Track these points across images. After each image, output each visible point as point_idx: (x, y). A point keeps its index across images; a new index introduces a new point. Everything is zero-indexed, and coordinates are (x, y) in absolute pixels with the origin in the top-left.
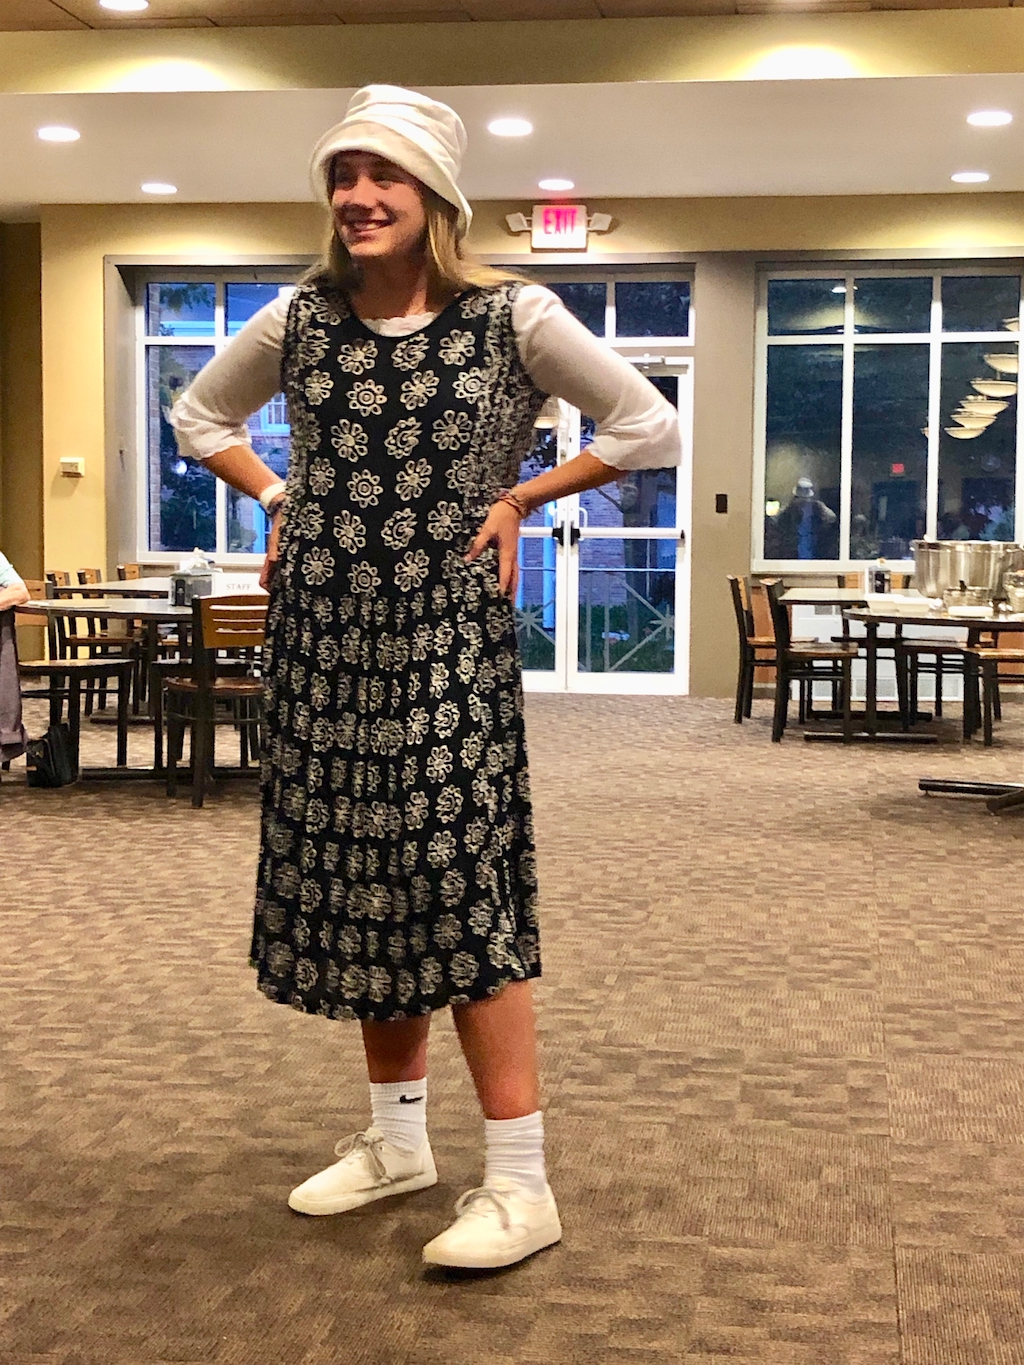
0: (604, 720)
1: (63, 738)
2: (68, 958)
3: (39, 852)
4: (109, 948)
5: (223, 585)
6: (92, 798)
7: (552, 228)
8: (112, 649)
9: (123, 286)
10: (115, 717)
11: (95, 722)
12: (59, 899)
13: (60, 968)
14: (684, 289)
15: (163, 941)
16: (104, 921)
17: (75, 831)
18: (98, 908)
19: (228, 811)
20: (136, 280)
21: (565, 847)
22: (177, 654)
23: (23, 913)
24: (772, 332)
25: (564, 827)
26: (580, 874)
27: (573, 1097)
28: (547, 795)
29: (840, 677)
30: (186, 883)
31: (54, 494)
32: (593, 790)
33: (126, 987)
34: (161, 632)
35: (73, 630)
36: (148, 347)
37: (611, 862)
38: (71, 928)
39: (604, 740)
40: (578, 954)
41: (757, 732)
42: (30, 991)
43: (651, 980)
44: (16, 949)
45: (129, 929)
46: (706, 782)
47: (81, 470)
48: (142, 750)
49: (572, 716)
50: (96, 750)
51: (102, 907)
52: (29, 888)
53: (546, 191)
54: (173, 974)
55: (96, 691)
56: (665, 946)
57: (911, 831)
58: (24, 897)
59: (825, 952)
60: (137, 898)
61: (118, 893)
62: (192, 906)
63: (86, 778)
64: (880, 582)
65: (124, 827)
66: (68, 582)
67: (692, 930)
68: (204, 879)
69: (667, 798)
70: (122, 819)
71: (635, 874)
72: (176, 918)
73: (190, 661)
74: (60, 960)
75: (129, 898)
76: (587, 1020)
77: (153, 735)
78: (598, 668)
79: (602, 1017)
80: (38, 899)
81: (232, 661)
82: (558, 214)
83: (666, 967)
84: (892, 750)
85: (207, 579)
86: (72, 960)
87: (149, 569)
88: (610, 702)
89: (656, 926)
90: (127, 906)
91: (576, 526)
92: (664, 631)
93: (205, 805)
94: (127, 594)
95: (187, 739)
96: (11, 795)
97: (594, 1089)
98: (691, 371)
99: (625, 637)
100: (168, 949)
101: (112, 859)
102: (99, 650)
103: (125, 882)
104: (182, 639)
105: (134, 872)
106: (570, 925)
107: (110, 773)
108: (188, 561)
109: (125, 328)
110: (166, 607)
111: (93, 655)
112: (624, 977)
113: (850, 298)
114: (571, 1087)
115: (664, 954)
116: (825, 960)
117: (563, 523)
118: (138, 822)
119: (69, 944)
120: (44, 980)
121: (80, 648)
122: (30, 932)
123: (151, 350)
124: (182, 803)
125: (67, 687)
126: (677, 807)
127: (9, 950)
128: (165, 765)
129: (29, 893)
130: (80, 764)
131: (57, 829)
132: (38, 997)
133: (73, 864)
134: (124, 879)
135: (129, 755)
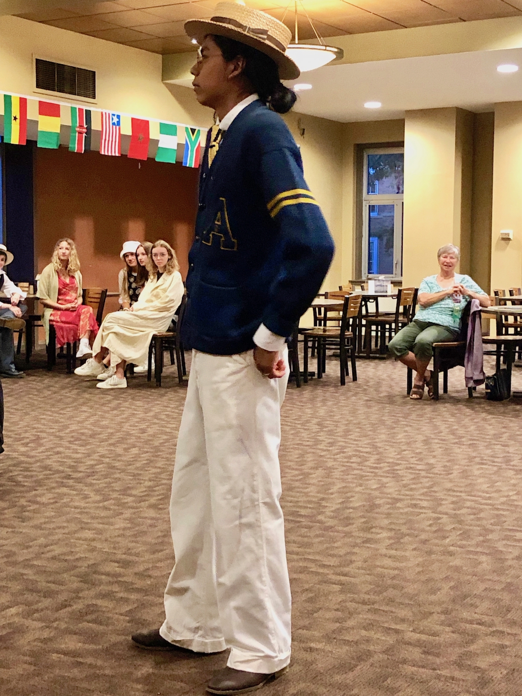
1: (503, 377)
2: (515, 492)
3: (494, 435)
6: (518, 407)
11: (517, 366)
12: (508, 461)
13: (512, 498)
17: (511, 425)
23: (490, 467)
31: (497, 249)
35: (506, 319)
38: (514, 476)
42: (496, 508)
44: (488, 485)
47: (511, 237)
52: (492, 453)
55: (517, 352)
58: (490, 458)
63: (514, 396)
66: (504, 295)
74: (510, 494)
80: (496, 460)
86: (517, 494)
96: (479, 404)
102: (519, 329)
111: (516, 333)
119: (514, 485)
120: (503, 503)
121: (510, 329)
122: (494, 478)
125: (502, 350)
127: (485, 486)
129: (492, 457)
130: (512, 389)
131: (502, 423)
132: (501, 512)
133: (513, 442)
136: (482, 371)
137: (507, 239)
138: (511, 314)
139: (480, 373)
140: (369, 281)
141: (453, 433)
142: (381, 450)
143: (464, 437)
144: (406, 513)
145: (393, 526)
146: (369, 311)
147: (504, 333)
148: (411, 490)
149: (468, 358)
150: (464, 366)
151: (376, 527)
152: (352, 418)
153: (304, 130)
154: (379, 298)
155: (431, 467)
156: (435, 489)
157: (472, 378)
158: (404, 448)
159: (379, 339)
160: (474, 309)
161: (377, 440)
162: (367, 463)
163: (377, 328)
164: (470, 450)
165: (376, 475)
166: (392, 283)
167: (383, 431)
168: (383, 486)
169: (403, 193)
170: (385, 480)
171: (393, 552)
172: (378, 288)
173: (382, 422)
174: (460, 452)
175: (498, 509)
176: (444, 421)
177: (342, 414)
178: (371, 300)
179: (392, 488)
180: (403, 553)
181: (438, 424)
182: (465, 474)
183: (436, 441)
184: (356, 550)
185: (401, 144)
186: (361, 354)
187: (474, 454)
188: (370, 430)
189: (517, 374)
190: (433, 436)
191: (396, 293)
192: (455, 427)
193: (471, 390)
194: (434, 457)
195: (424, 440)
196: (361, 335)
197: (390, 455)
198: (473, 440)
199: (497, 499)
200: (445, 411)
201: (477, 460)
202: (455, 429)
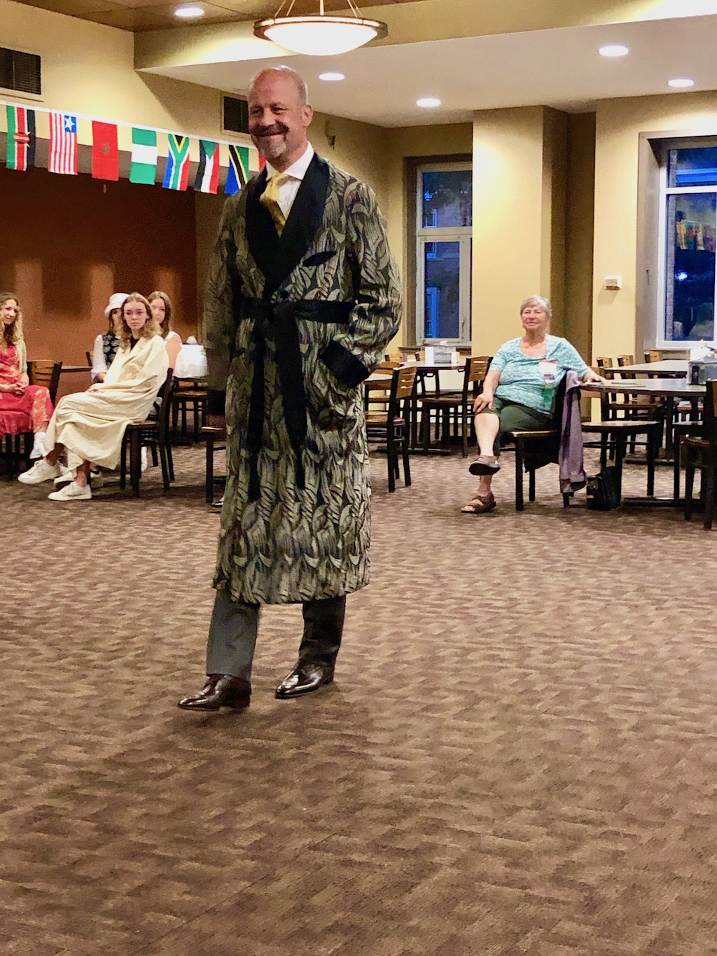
1: (610, 478)
2: (629, 637)
3: (600, 557)
4: (657, 632)
6: (632, 519)
8: (640, 412)
9: (653, 154)
10: (645, 460)
11: (628, 462)
12: (619, 592)
13: (625, 645)
15: (694, 629)
16: (651, 611)
17: (623, 543)
18: (644, 602)
20: (660, 149)
22: (688, 416)
23: (595, 602)
30: (706, 586)
33: (672, 661)
34: (675, 401)
35: (614, 398)
36: (668, 196)
38: (628, 615)
42: (604, 659)
44: (592, 628)
45: (669, 618)
47: (619, 285)
48: (665, 485)
50: (633, 483)
51: (650, 601)
52: (597, 583)
54: (704, 655)
55: (628, 443)
58: (595, 590)
60: (672, 596)
61: (658, 592)
62: (711, 604)
63: (627, 504)
65: (656, 541)
66: (611, 365)
72: (702, 612)
74: (624, 638)
75: (666, 595)
77: (671, 473)
80: (603, 592)
87: (665, 354)
90: (665, 601)
93: (712, 528)
94: (651, 375)
95: (698, 477)
96: (579, 515)
100: (698, 636)
101: (652, 565)
102: (631, 412)
103: (662, 584)
104: (694, 405)
105: (668, 576)
107: (641, 501)
108: (698, 350)
109: (652, 183)
110: (683, 385)
111: (627, 417)
118: (665, 539)
119: (628, 627)
120: (613, 652)
121: (618, 412)
122: (602, 617)
123: (670, 198)
124: (697, 526)
125: (609, 440)
127: (588, 629)
128: (682, 495)
129: (597, 588)
130: (622, 494)
131: (610, 541)
132: (610, 665)
133: (625, 568)
134: (663, 581)
135: (656, 488)
136: (581, 470)
137: (613, 288)
138: (622, 391)
139: (580, 472)
140: (426, 348)
141: (543, 554)
142: (445, 581)
143: (559, 561)
144: (482, 668)
145: (464, 687)
146: (427, 389)
147: (611, 417)
148: (489, 635)
149: (564, 451)
150: (557, 463)
151: (438, 689)
152: (403, 538)
153: (334, 137)
154: (440, 371)
155: (513, 603)
156: (520, 634)
157: (568, 480)
158: (477, 577)
159: (441, 428)
160: (570, 385)
161: (439, 567)
162: (425, 600)
163: (438, 413)
164: (566, 579)
165: (439, 615)
166: (457, 350)
167: (447, 555)
168: (449, 631)
169: (471, 225)
170: (450, 622)
171: (464, 723)
172: (440, 358)
173: (447, 543)
174: (553, 582)
176: (531, 539)
177: (390, 532)
178: (429, 374)
179: (462, 634)
180: (477, 725)
181: (523, 543)
182: (561, 611)
183: (521, 567)
184: (413, 721)
185: (468, 157)
186: (416, 449)
187: (572, 585)
188: (430, 554)
189: (629, 473)
190: (516, 561)
191: (464, 364)
192: (545, 548)
193: (567, 497)
194: (518, 589)
195: (504, 567)
196: (417, 423)
197: (457, 588)
198: (571, 565)
199: (605, 646)
200: (532, 525)
201: (577, 593)
202: (545, 551)
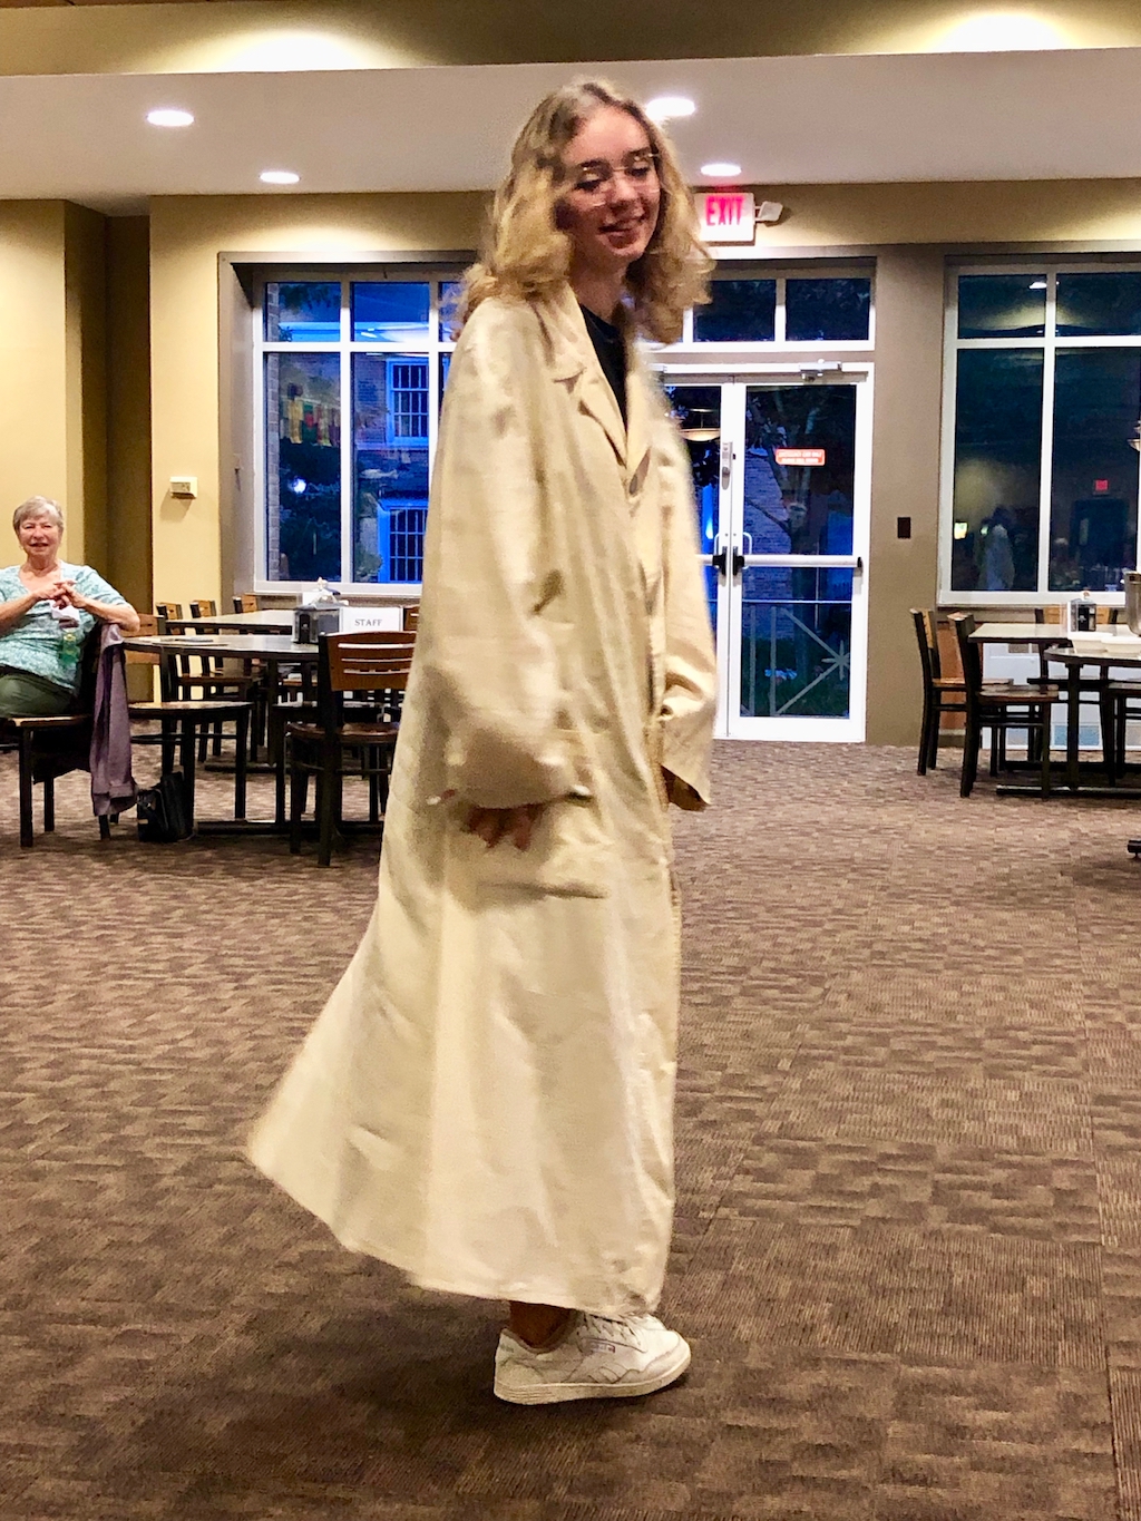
0: (770, 770)
1: (176, 789)
2: (188, 1033)
3: (154, 913)
4: (232, 1022)
5: (353, 621)
6: (208, 854)
7: (715, 218)
8: (227, 690)
9: (240, 288)
10: (233, 765)
11: (209, 769)
12: (177, 967)
13: (180, 1045)
14: (865, 285)
15: (291, 1015)
16: (226, 991)
17: (191, 891)
18: (219, 978)
19: (359, 870)
20: (254, 281)
21: (731, 914)
22: (300, 695)
23: (139, 983)
24: (962, 334)
25: (728, 893)
26: (747, 945)
27: (746, 1195)
28: (708, 855)
29: (1038, 725)
30: (315, 950)
31: (165, 515)
32: (761, 851)
33: (253, 1065)
34: (281, 670)
35: (186, 668)
36: (266, 355)
37: (783, 932)
38: (190, 999)
39: (771, 794)
40: (747, 1035)
41: (942, 785)
42: (148, 1069)
43: (830, 1066)
44: (131, 1022)
45: (253, 1001)
46: (886, 842)
47: (193, 491)
48: (262, 802)
49: (733, 767)
50: (212, 801)
51: (225, 977)
52: (146, 953)
53: (707, 177)
55: (210, 736)
56: (844, 1027)
57: (1120, 901)
58: (139, 964)
59: (1022, 1035)
60: (262, 966)
61: (240, 961)
62: (320, 976)
63: (201, 831)
64: (1084, 619)
65: (244, 886)
66: (180, 615)
67: (875, 1008)
68: (334, 947)
69: (843, 860)
70: (245, 879)
71: (809, 945)
72: (303, 990)
73: (315, 703)
74: (179, 1036)
75: (252, 966)
76: (759, 1109)
77: (274, 784)
78: (763, 711)
79: (775, 1106)
80: (153, 967)
81: (357, 704)
82: (723, 203)
83: (847, 1051)
84: (1097, 806)
85: (334, 614)
86: (193, 1036)
87: (267, 601)
88: (777, 750)
89: (836, 1004)
90: (252, 974)
91: (740, 553)
92: (837, 669)
93: (332, 864)
94: (244, 629)
95: (311, 789)
96: (122, 850)
97: (770, 1187)
98: (871, 377)
99: (793, 675)
100: (296, 1025)
101: (234, 923)
102: (213, 690)
103: (248, 949)
104: (307, 678)
105: (257, 937)
106: (738, 1003)
107: (227, 827)
108: (312, 593)
109: (241, 332)
110: (288, 645)
111: (207, 697)
112: (802, 1062)
113: (1052, 294)
114: (742, 1184)
115: (841, 1036)
116: (1025, 1045)
117: (725, 549)
118: (260, 882)
119: (188, 1017)
120: (160, 1058)
121: (193, 688)
122: (148, 1004)
123: (270, 358)
124: (308, 861)
125: (179, 732)
126: (854, 870)
127: (124, 1024)
128: (288, 817)
129: (145, 961)
130: (195, 817)
131: (171, 888)
132: (157, 1077)
133: (190, 928)
134: (246, 945)
135: (248, 807)
136: (129, 778)
137: (184, 496)
138: (195, 652)
139: (125, 782)
141: (61, 914)
143: (85, 923)
147: (181, 697)
149: (99, 749)
150: (88, 770)
156: (11, 1037)
157: (107, 795)
160: (107, 642)
164: (96, 949)
174: (73, 956)
175: (148, 1071)
176: (42, 890)
181: (28, 897)
182: (82, 1000)
183: (21, 935)
187: (105, 958)
189: (208, 786)
190: (14, 925)
192: (67, 903)
193: (105, 823)
194: (14, 968)
198: (105, 928)
199: (147, 1049)
200: (46, 870)
201: (111, 970)
202: (65, 907)
